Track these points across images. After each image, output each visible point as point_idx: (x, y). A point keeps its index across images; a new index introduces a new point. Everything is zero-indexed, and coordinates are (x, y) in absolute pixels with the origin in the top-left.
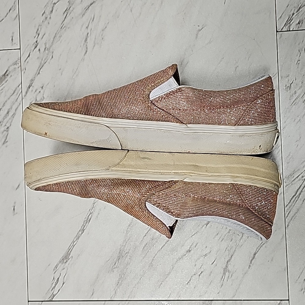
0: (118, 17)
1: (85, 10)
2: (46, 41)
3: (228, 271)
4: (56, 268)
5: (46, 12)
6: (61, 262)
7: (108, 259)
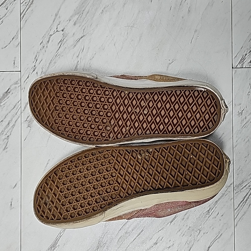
0: (103, 50)
1: (76, 42)
2: (43, 65)
5: (43, 41)
7: (89, 248)
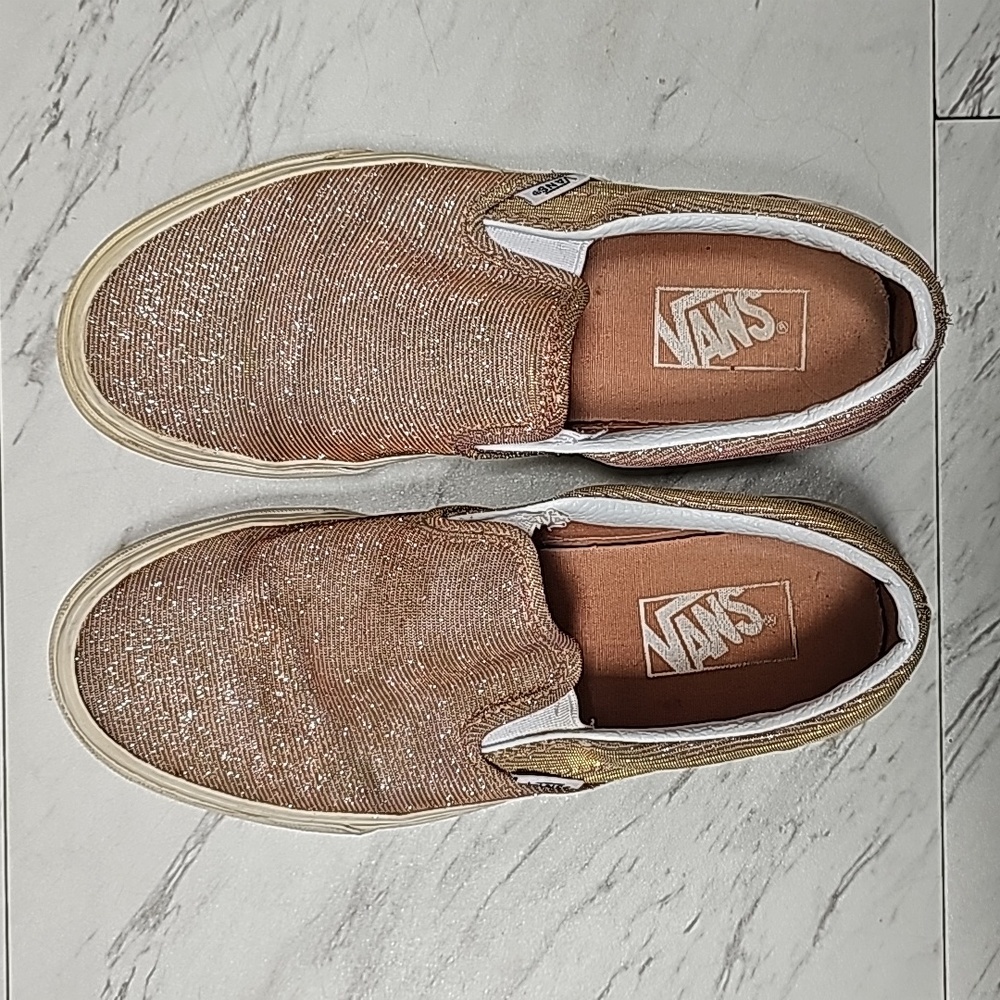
2: (95, 102)
3: (743, 955)
4: (116, 947)
6: (136, 928)
7: (314, 915)
